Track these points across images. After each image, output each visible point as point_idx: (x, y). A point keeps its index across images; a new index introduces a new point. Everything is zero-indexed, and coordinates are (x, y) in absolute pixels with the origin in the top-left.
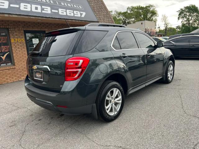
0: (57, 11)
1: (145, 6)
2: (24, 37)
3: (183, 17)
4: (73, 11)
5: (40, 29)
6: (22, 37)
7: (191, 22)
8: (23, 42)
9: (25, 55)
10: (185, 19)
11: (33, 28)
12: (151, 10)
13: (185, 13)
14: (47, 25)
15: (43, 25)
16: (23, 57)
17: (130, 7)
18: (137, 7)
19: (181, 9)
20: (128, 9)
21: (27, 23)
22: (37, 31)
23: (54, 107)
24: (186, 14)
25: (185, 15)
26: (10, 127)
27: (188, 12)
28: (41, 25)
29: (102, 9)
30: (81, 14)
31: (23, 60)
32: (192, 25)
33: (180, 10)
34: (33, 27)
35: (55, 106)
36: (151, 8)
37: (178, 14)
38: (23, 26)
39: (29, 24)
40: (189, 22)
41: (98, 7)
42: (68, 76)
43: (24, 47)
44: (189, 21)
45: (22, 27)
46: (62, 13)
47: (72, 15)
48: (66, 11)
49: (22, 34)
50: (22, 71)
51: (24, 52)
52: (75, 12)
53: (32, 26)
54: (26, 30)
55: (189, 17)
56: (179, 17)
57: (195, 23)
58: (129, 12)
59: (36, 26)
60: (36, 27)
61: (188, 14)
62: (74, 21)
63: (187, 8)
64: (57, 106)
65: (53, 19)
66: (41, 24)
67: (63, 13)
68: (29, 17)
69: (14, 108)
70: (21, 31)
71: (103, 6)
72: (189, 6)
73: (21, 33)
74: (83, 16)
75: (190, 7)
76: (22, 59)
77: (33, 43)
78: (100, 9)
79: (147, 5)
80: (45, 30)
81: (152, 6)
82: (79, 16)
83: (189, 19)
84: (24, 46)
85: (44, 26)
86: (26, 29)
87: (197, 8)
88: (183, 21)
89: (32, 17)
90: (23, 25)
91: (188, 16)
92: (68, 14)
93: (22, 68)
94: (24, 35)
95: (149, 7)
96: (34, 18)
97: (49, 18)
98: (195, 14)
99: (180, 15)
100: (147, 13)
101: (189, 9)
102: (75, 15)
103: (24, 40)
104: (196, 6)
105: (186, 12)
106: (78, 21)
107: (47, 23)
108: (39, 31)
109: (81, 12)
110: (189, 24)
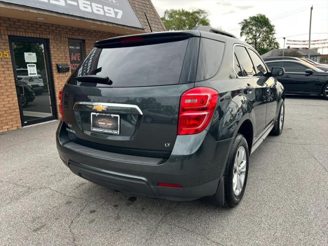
0: (75, 4)
1: (191, 11)
2: (9, 47)
3: (247, 33)
4: (103, 7)
5: (39, 34)
6: (5, 47)
7: (258, 40)
8: (7, 58)
9: (10, 84)
10: (251, 37)
11: (25, 32)
12: (201, 18)
13: (251, 27)
14: (52, 28)
15: (44, 27)
16: (7, 88)
17: (169, 10)
18: (179, 11)
19: (245, 20)
20: (165, 13)
21: (15, 22)
22: (34, 38)
23: (152, 187)
24: (252, 29)
25: (250, 29)
26: (35, 231)
27: (255, 25)
28: (40, 27)
29: (147, 9)
30: (116, 13)
31: (7, 93)
32: (259, 46)
33: (243, 21)
34: (25, 29)
35: (154, 185)
36: (200, 16)
37: (241, 28)
38: (7, 27)
39: (19, 24)
40: (256, 41)
41: (140, 4)
42: (185, 125)
43: (8, 68)
44: (255, 39)
45: (5, 28)
46: (84, 7)
47: (102, 13)
48: (91, 5)
49: (4, 43)
50: (5, 115)
51: (10, 78)
52: (106, 8)
53: (24, 27)
54: (12, 34)
55: (256, 33)
56: (241, 33)
57: (264, 43)
58: (167, 18)
59: (33, 28)
60: (31, 30)
61: (254, 28)
62: (105, 24)
63: (253, 18)
64: (158, 185)
65: (70, 18)
66: (41, 25)
67: (87, 8)
68: (27, 10)
69: (20, 190)
70: (3, 36)
71: (148, 3)
72: (256, 16)
73: (4, 41)
74: (119, 16)
75: (258, 18)
76: (5, 91)
77: (26, 61)
78: (143, 8)
79: (195, 10)
80: (48, 38)
81: (203, 12)
82: (113, 15)
83: (256, 35)
84: (8, 66)
85: (47, 30)
86: (12, 32)
87: (268, 19)
88: (248, 38)
89: (31, 11)
90: (8, 25)
91: (254, 32)
92: (95, 12)
93: (5, 109)
94: (8, 44)
95: (198, 13)
96: (35, 11)
97: (64, 14)
98: (265, 29)
99: (243, 29)
100: (196, 22)
101: (256, 21)
102: (107, 15)
103: (10, 54)
104: (267, 17)
105: (252, 25)
106: (111, 25)
107: (53, 25)
108: (37, 38)
109: (116, 10)
110: (256, 43)
